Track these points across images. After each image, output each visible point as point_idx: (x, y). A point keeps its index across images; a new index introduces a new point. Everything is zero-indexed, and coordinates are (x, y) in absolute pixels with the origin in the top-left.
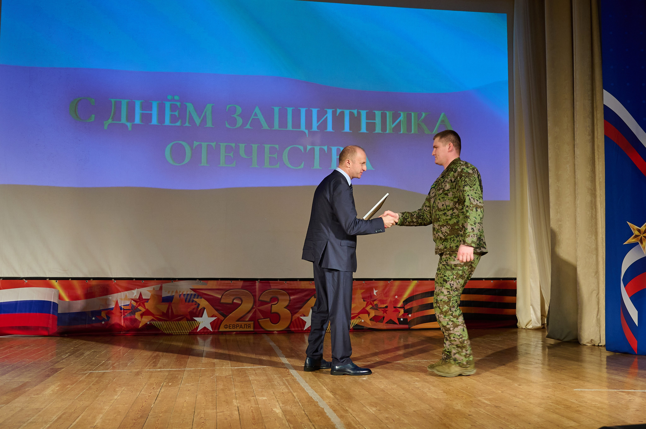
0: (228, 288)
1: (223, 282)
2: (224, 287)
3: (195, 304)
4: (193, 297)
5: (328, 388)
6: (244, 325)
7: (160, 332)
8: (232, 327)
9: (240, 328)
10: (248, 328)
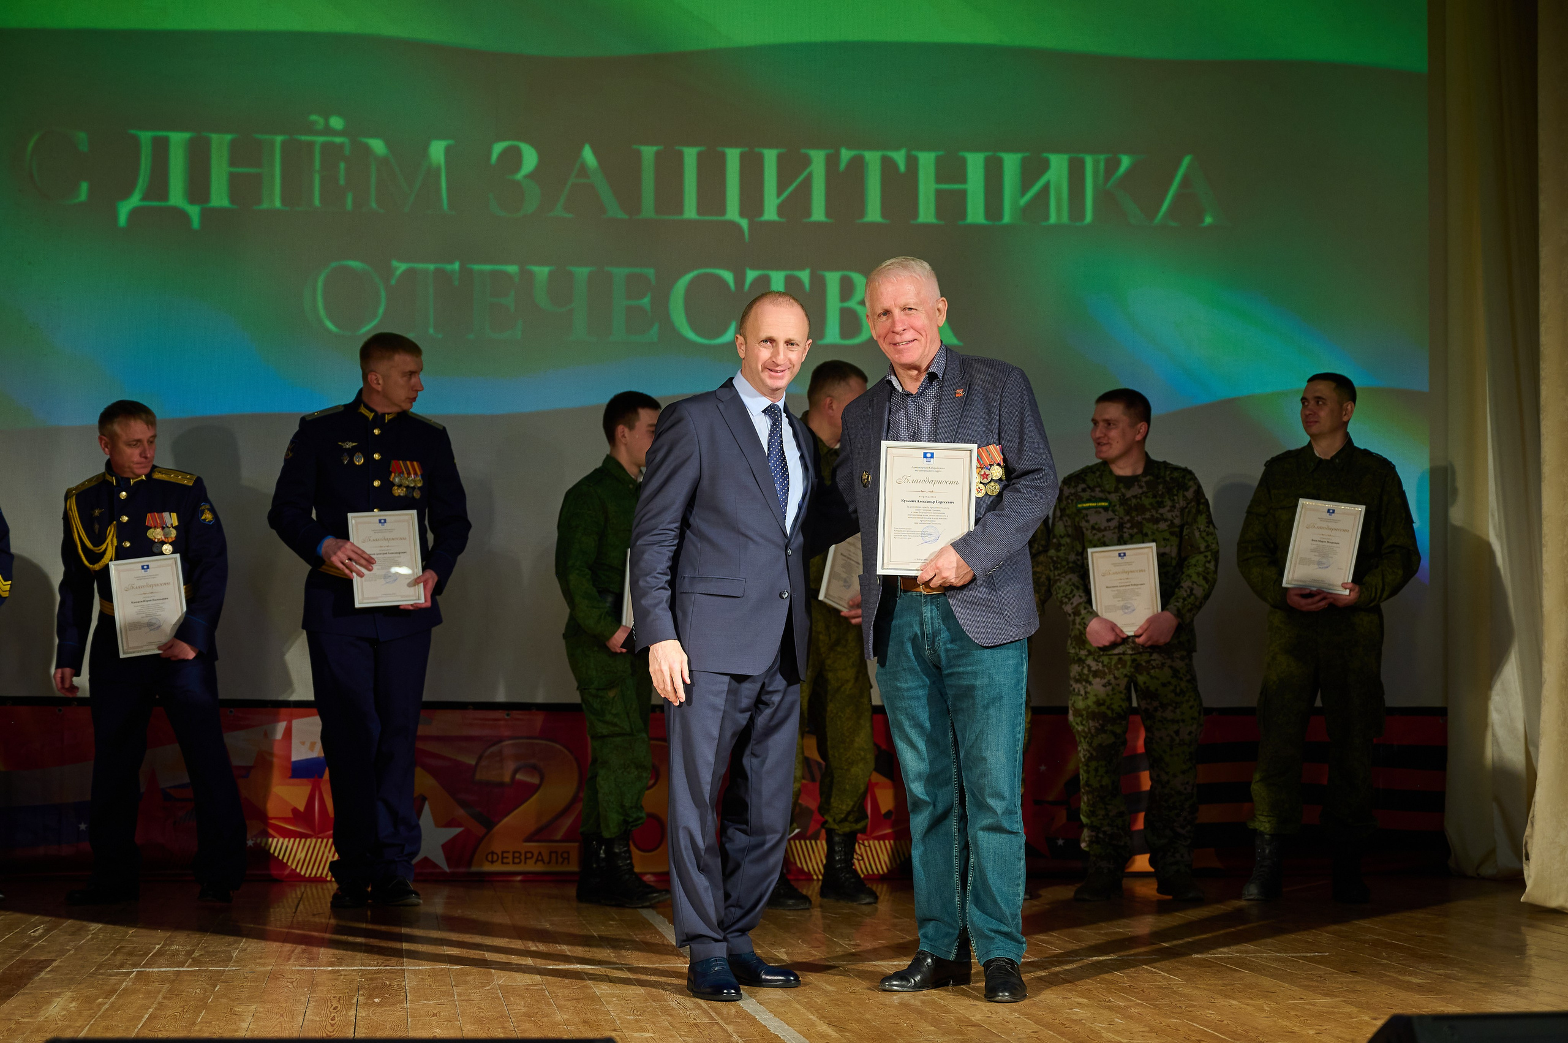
0: (496, 733)
1: (482, 714)
2: (486, 732)
5: (822, 1017)
6: (551, 853)
7: (287, 872)
8: (510, 860)
9: (536, 863)
10: (562, 863)
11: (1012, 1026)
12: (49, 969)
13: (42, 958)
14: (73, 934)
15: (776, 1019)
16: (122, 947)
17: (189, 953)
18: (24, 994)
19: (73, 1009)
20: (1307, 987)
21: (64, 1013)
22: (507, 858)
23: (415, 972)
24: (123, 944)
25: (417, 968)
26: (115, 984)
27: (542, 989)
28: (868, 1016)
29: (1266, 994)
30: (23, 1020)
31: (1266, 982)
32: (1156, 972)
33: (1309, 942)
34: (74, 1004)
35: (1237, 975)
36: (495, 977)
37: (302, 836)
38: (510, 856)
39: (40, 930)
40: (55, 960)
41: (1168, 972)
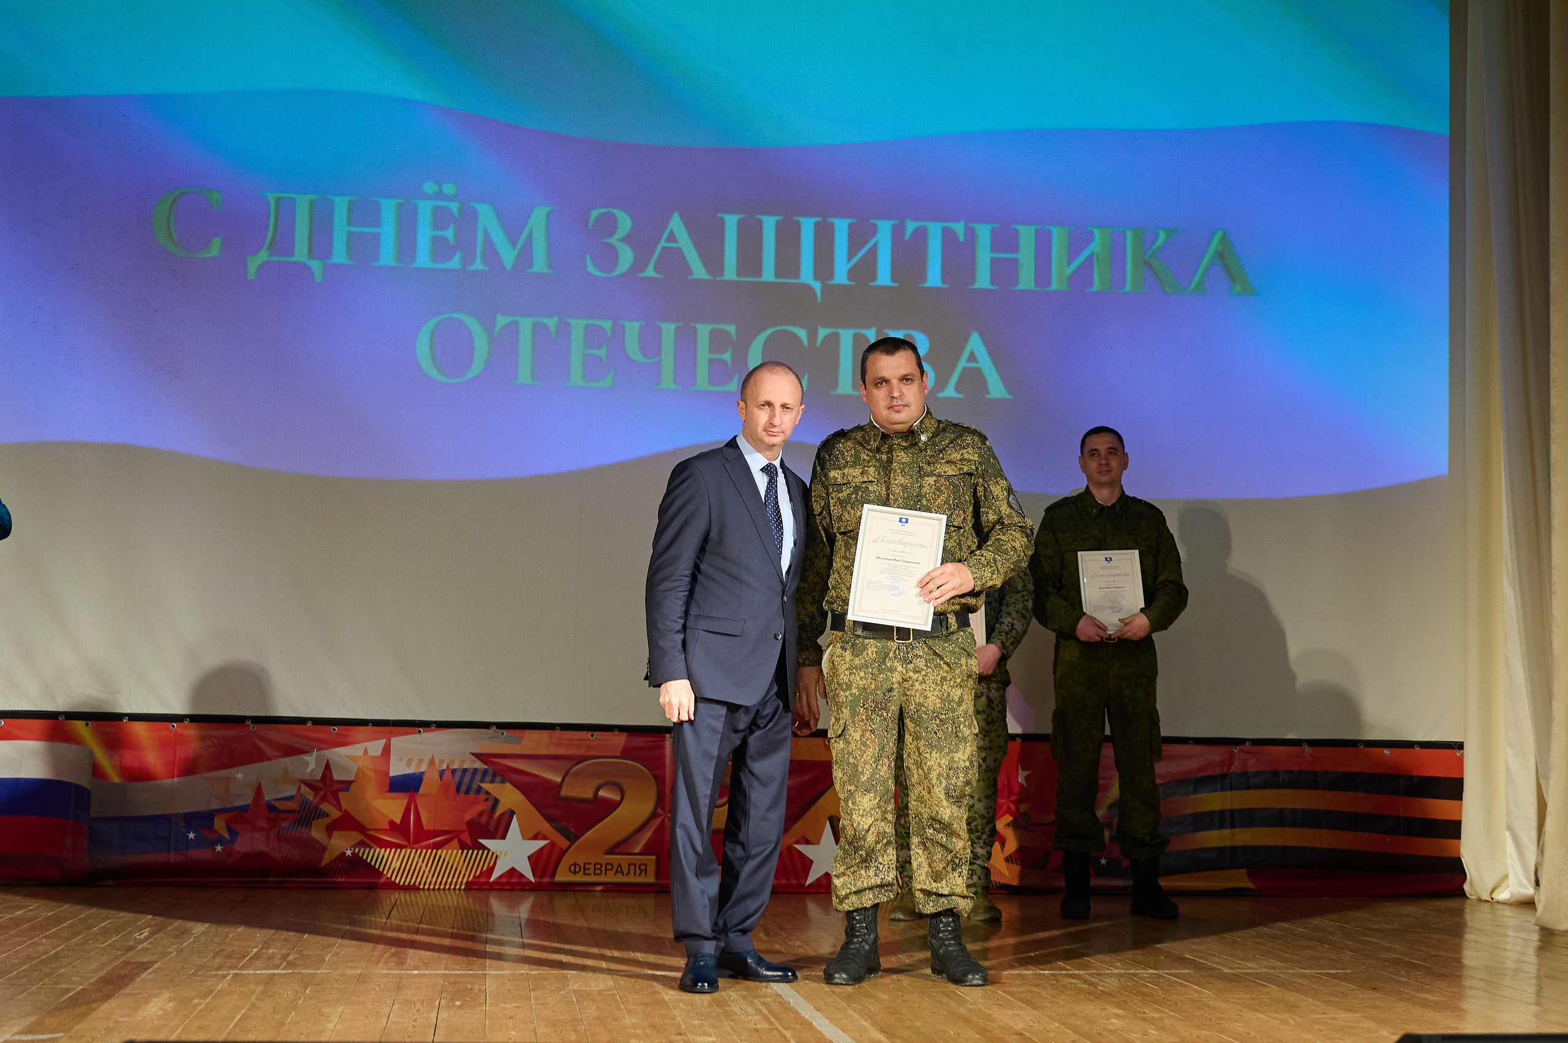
0: (581, 752)
1: (568, 734)
2: (572, 752)
3: (486, 800)
4: (478, 777)
5: (875, 1024)
6: (629, 865)
7: (382, 880)
8: (592, 871)
9: (615, 874)
10: (640, 875)
11: (1052, 1035)
12: (150, 970)
13: (145, 960)
14: (176, 937)
15: (832, 1025)
16: (222, 950)
17: (285, 957)
18: (125, 994)
19: (169, 1009)
20: (1328, 1003)
21: (161, 1012)
22: (589, 869)
23: (496, 977)
24: (223, 947)
25: (498, 972)
26: (212, 986)
27: (614, 995)
28: (917, 1024)
29: (1291, 1008)
30: (121, 1019)
31: (1292, 997)
32: (1189, 986)
33: (1332, 960)
34: (171, 1004)
35: (1265, 990)
36: (571, 983)
37: (397, 846)
38: (592, 867)
39: (146, 933)
40: (157, 962)
41: (1200, 985)
